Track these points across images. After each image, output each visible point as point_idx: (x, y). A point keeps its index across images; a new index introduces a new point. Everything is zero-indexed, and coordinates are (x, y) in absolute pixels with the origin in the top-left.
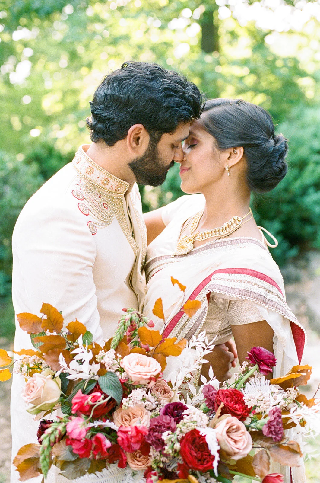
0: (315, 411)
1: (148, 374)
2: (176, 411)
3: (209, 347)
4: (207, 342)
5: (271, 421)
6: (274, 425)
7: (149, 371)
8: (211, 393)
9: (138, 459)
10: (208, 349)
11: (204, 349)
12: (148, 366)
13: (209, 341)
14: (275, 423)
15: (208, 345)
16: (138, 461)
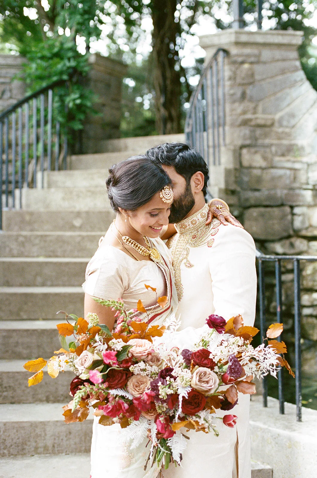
0: (258, 351)
1: (145, 352)
2: (167, 374)
3: (178, 323)
4: (175, 321)
5: (231, 366)
6: (233, 369)
7: (146, 349)
8: (187, 355)
9: (150, 412)
10: (178, 325)
11: (175, 326)
12: (144, 345)
13: (177, 319)
14: (233, 367)
15: (177, 322)
16: (150, 413)
